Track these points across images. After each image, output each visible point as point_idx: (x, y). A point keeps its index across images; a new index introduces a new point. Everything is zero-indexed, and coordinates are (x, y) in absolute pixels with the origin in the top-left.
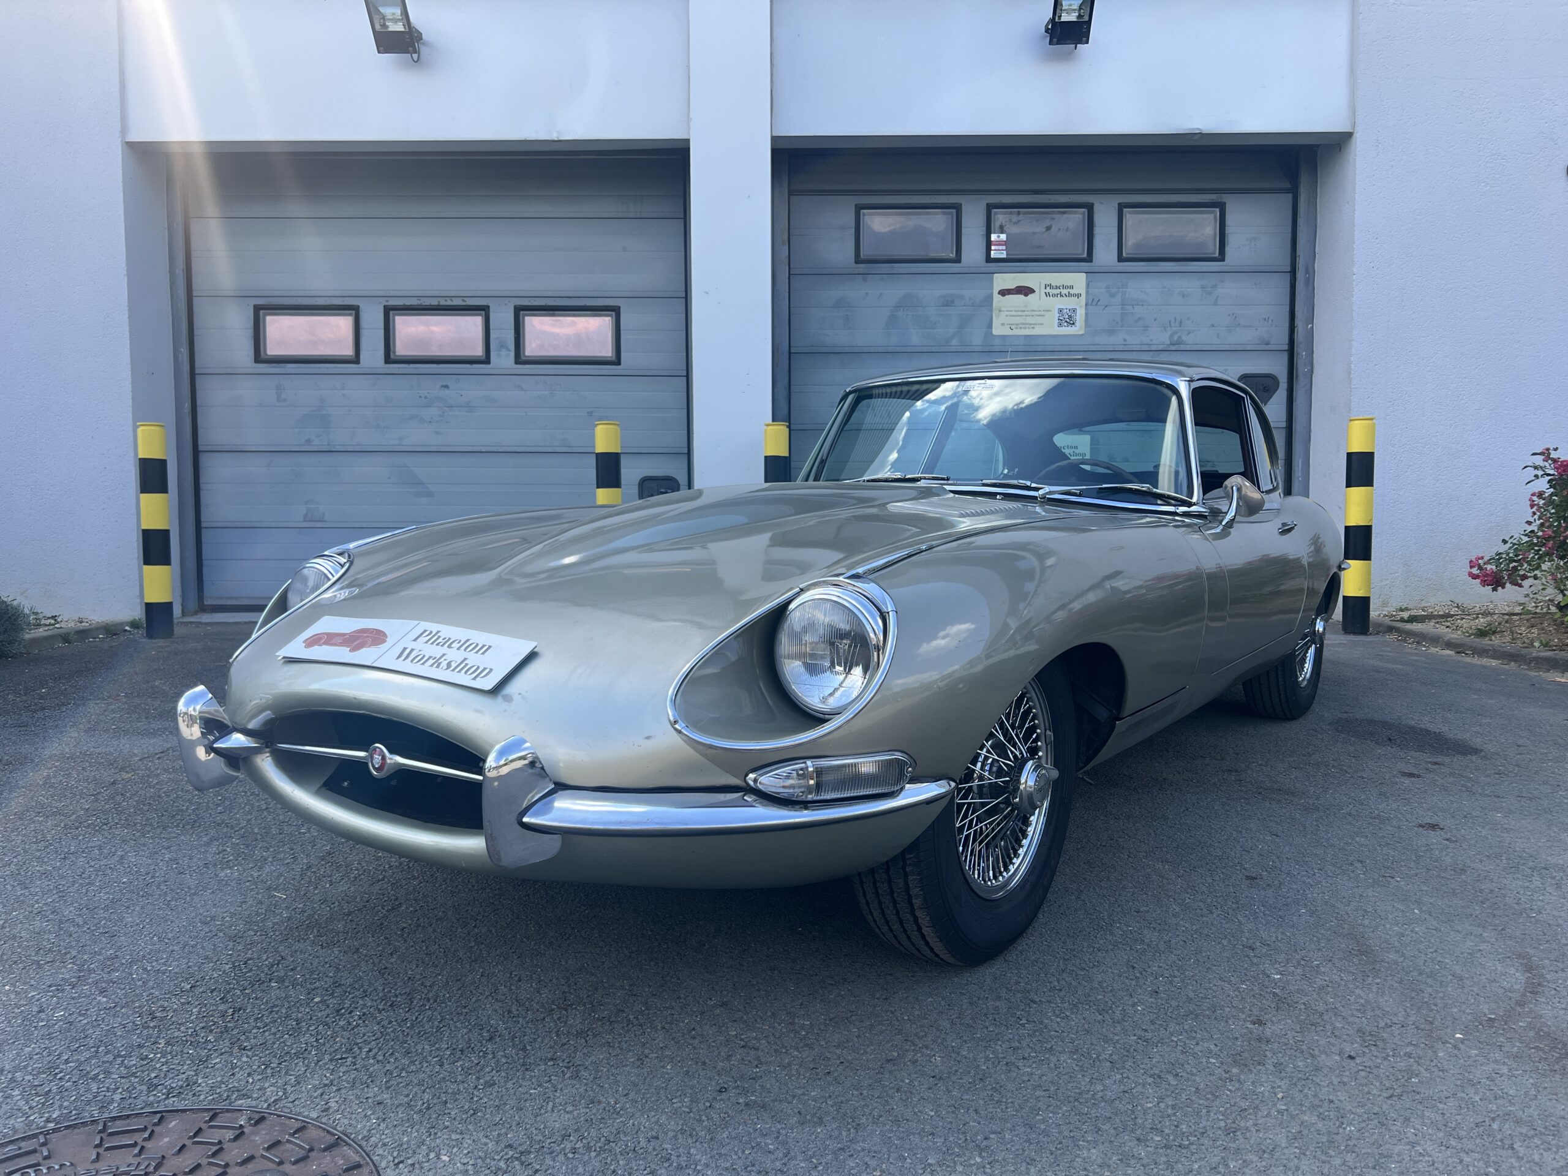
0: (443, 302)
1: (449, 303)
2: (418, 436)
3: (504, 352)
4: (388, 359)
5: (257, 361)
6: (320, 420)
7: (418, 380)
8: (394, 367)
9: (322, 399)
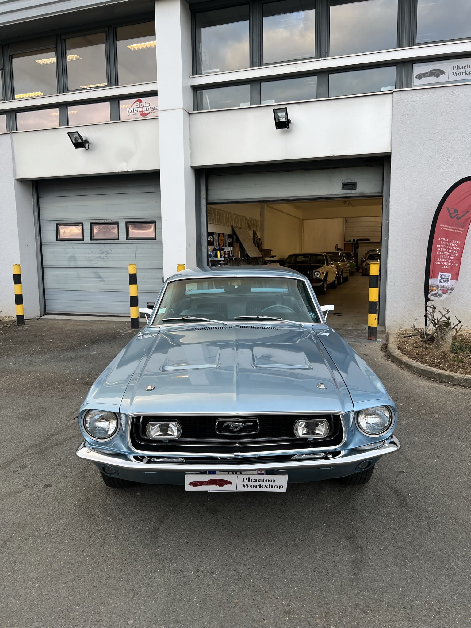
0: (106, 221)
1: (107, 221)
2: (101, 263)
4: (91, 239)
5: (57, 240)
6: (73, 258)
7: (100, 245)
8: (93, 242)
9: (74, 252)
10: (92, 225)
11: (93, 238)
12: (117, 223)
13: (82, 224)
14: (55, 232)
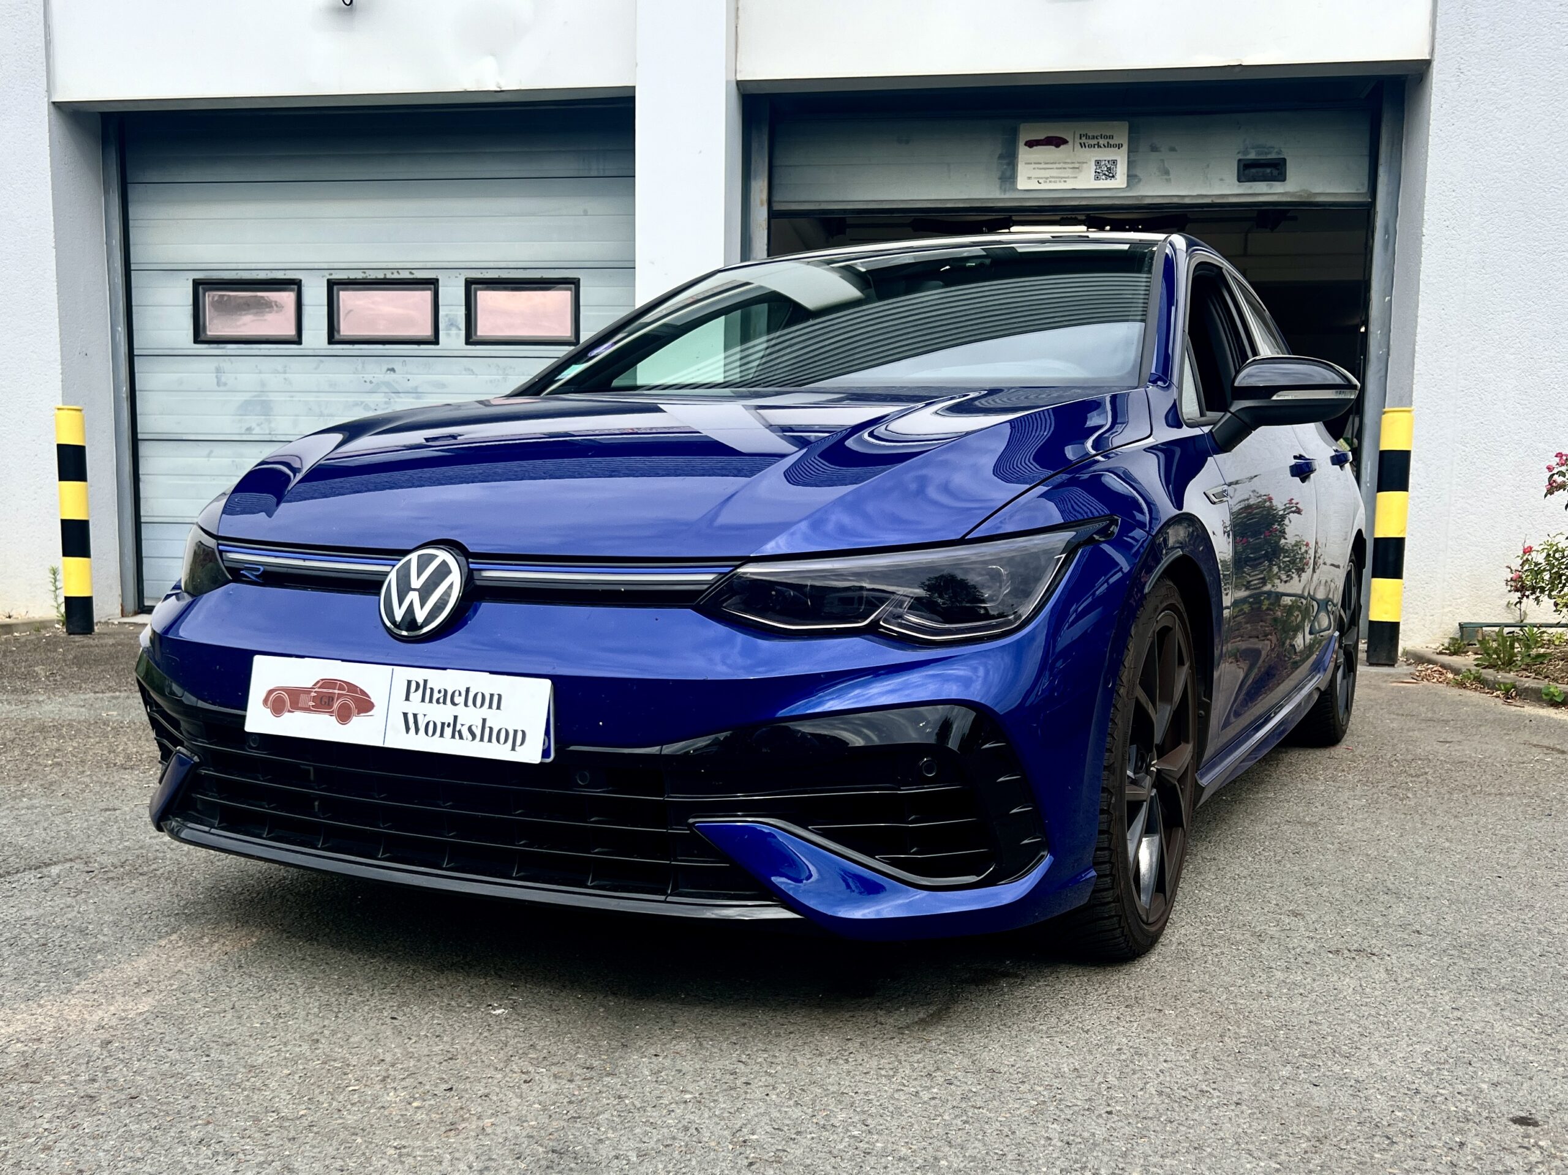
0: (389, 276)
1: (396, 276)
3: (453, 332)
4: (331, 340)
5: (196, 341)
6: (256, 405)
7: (363, 363)
8: (338, 349)
9: (263, 384)
10: (336, 287)
11: (337, 337)
12: (434, 282)
13: (296, 283)
14: (189, 309)
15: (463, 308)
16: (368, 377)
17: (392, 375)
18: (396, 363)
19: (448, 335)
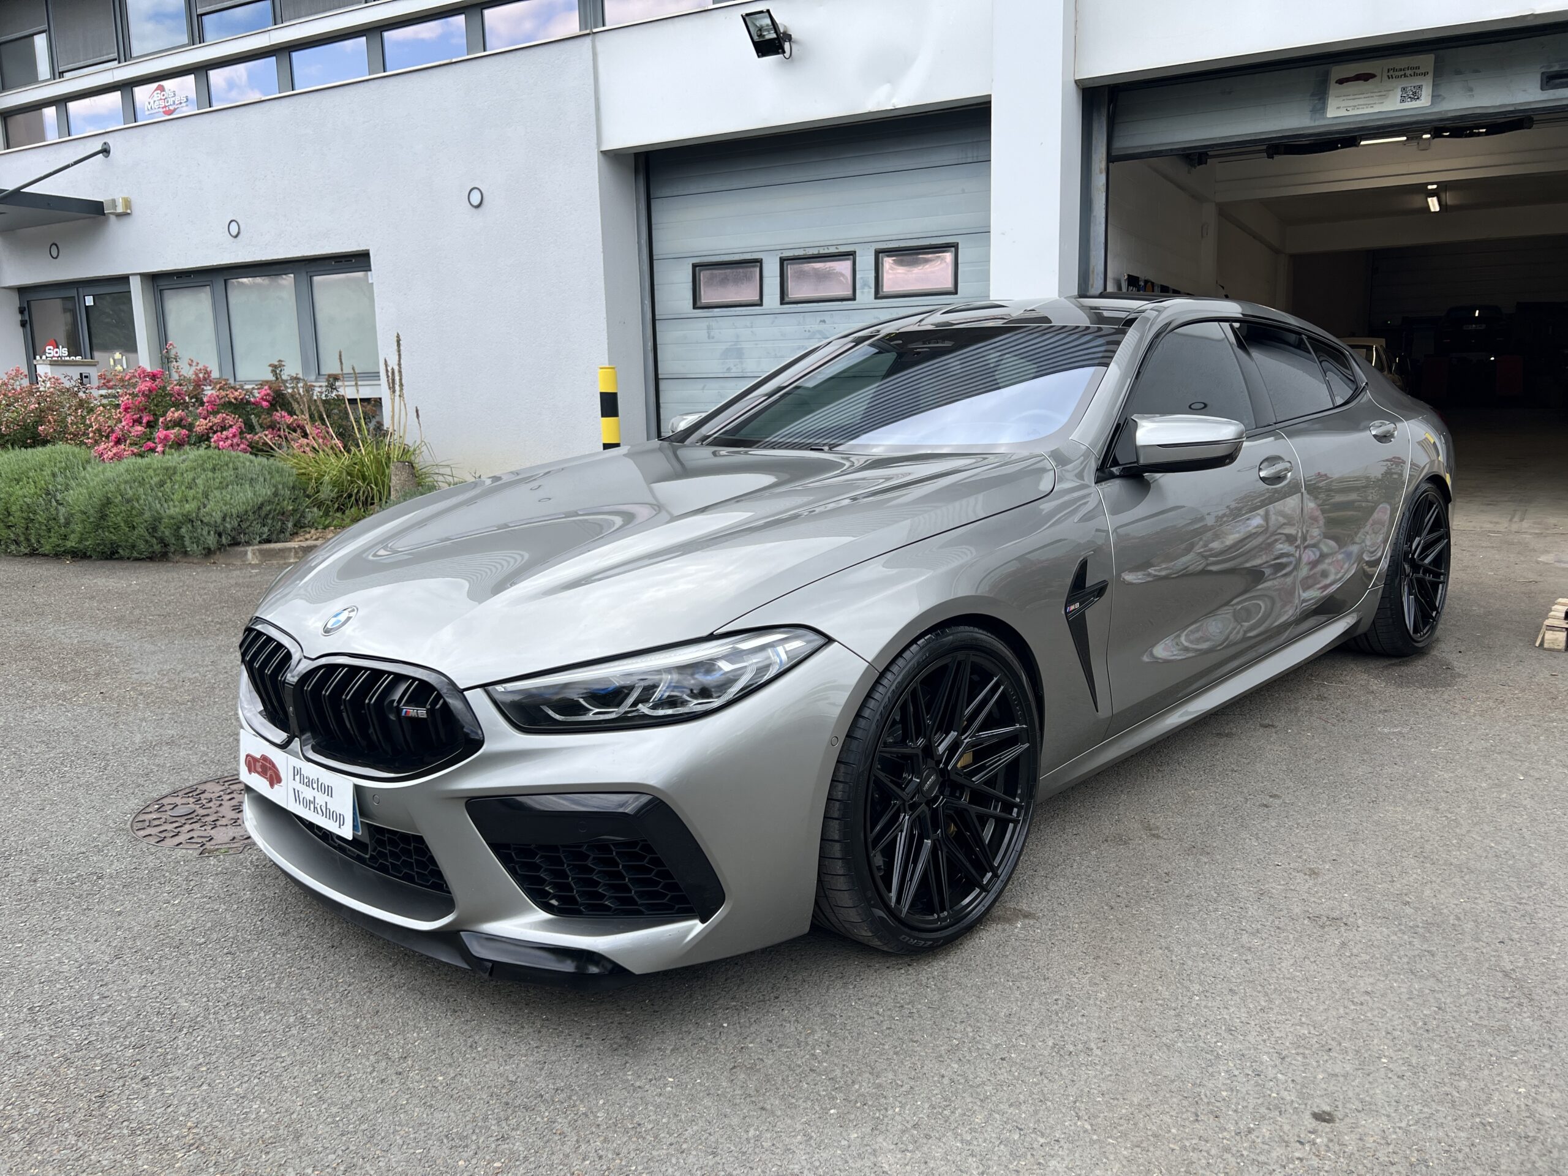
0: (820, 249)
1: (825, 249)
3: (866, 290)
4: (783, 302)
5: (694, 308)
6: (736, 352)
7: (804, 317)
8: (787, 308)
9: (738, 336)
10: (785, 262)
11: (787, 300)
12: (852, 254)
13: (759, 262)
14: (690, 285)
15: (873, 272)
16: (807, 327)
17: (822, 326)
18: (826, 316)
19: (863, 293)
